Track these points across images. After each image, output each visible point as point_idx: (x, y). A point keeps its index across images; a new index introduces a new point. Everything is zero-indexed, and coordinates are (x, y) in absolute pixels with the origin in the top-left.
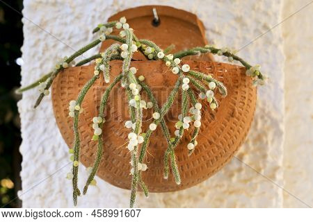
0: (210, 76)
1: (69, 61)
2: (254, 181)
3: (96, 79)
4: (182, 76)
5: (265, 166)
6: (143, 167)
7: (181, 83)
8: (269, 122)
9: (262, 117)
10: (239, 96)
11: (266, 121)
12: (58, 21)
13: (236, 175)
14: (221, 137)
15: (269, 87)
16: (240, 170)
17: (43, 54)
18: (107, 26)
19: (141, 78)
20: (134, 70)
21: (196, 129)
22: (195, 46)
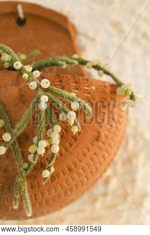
0: (73, 94)
2: (120, 208)
4: (40, 92)
7: (38, 101)
8: (141, 143)
9: (134, 137)
11: (137, 142)
14: (83, 164)
16: (105, 195)
21: (53, 155)
22: (61, 54)
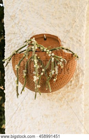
0: (61, 57)
1: (17, 52)
2: (75, 89)
4: (52, 57)
5: (79, 84)
6: (39, 86)
7: (51, 59)
8: (80, 70)
9: (78, 69)
10: (71, 64)
11: (79, 70)
12: (15, 39)
13: (70, 87)
14: (65, 77)
15: (81, 60)
16: (71, 85)
17: (11, 49)
18: (29, 41)
19: (39, 57)
20: (36, 55)
21: (56, 74)
22: (57, 47)
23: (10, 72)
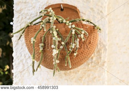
0: (82, 29)
1: (31, 23)
2: (97, 66)
3: (41, 30)
4: (72, 29)
5: (100, 61)
6: (58, 62)
7: (72, 31)
9: (100, 44)
10: (92, 36)
11: (101, 45)
12: (26, 9)
13: (90, 64)
14: (86, 51)
15: (102, 33)
16: (92, 62)
17: (21, 21)
18: (45, 11)
19: (57, 30)
20: (55, 27)
21: (77, 48)
22: (77, 18)
23: (20, 48)
